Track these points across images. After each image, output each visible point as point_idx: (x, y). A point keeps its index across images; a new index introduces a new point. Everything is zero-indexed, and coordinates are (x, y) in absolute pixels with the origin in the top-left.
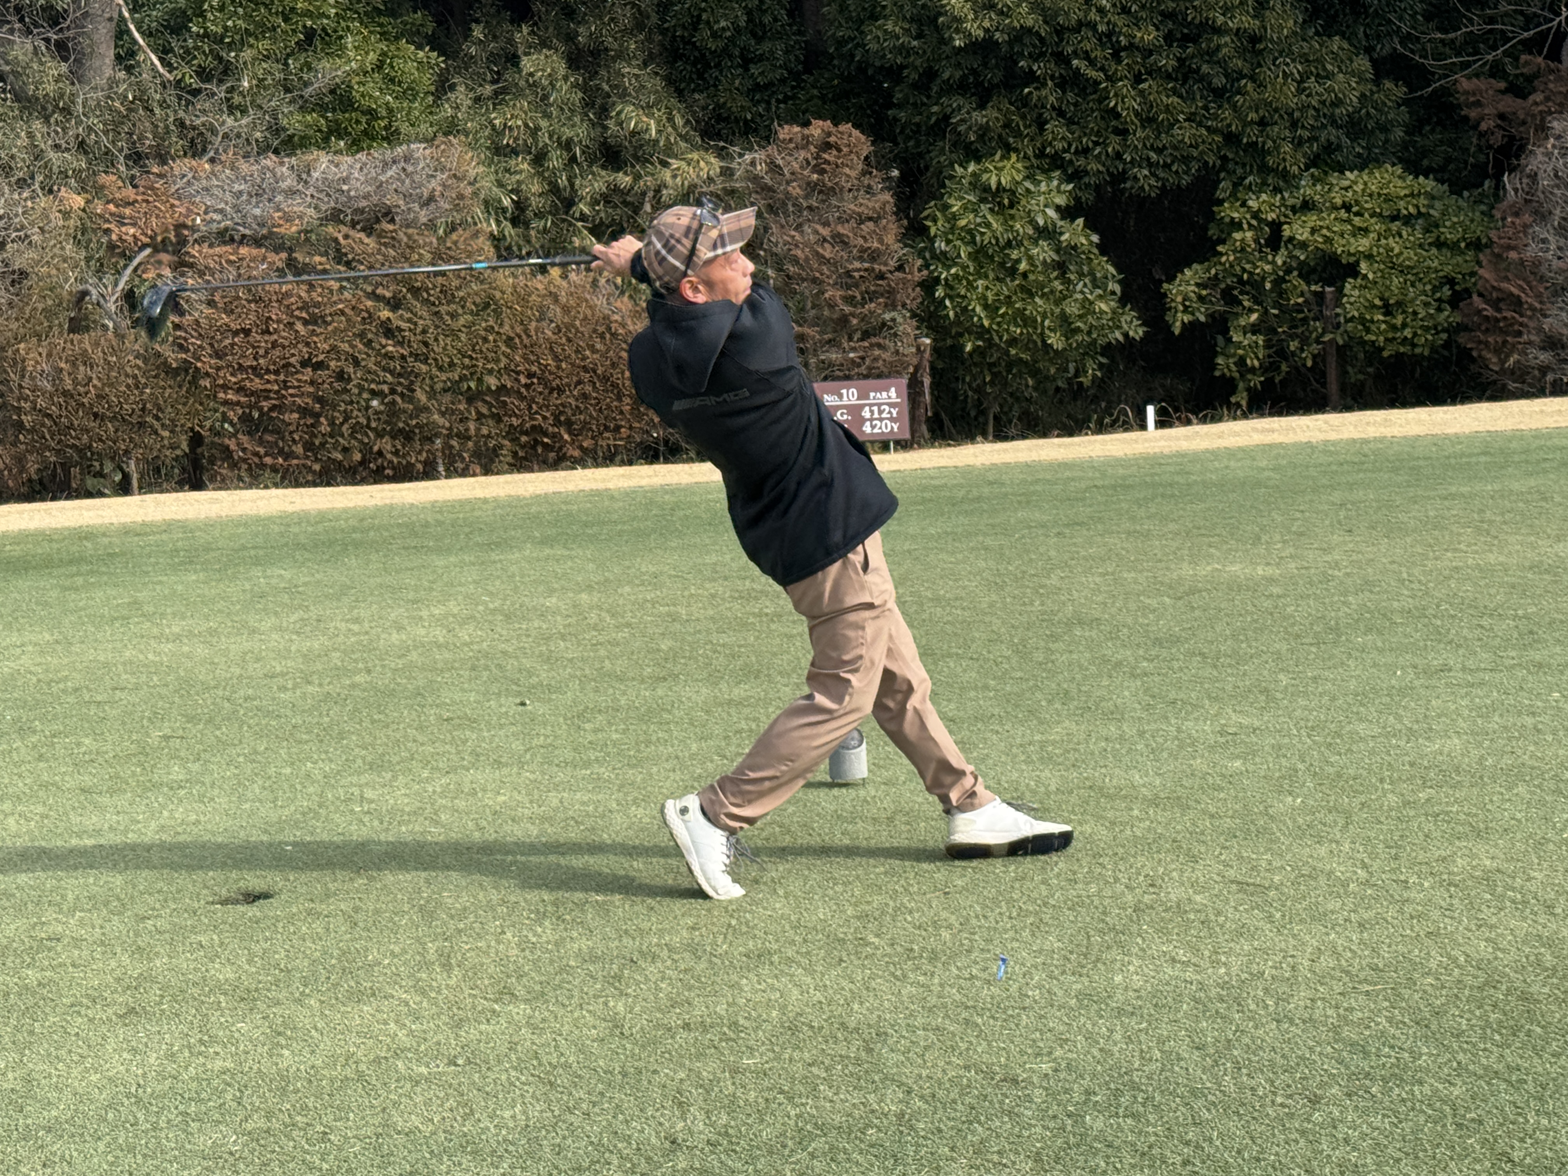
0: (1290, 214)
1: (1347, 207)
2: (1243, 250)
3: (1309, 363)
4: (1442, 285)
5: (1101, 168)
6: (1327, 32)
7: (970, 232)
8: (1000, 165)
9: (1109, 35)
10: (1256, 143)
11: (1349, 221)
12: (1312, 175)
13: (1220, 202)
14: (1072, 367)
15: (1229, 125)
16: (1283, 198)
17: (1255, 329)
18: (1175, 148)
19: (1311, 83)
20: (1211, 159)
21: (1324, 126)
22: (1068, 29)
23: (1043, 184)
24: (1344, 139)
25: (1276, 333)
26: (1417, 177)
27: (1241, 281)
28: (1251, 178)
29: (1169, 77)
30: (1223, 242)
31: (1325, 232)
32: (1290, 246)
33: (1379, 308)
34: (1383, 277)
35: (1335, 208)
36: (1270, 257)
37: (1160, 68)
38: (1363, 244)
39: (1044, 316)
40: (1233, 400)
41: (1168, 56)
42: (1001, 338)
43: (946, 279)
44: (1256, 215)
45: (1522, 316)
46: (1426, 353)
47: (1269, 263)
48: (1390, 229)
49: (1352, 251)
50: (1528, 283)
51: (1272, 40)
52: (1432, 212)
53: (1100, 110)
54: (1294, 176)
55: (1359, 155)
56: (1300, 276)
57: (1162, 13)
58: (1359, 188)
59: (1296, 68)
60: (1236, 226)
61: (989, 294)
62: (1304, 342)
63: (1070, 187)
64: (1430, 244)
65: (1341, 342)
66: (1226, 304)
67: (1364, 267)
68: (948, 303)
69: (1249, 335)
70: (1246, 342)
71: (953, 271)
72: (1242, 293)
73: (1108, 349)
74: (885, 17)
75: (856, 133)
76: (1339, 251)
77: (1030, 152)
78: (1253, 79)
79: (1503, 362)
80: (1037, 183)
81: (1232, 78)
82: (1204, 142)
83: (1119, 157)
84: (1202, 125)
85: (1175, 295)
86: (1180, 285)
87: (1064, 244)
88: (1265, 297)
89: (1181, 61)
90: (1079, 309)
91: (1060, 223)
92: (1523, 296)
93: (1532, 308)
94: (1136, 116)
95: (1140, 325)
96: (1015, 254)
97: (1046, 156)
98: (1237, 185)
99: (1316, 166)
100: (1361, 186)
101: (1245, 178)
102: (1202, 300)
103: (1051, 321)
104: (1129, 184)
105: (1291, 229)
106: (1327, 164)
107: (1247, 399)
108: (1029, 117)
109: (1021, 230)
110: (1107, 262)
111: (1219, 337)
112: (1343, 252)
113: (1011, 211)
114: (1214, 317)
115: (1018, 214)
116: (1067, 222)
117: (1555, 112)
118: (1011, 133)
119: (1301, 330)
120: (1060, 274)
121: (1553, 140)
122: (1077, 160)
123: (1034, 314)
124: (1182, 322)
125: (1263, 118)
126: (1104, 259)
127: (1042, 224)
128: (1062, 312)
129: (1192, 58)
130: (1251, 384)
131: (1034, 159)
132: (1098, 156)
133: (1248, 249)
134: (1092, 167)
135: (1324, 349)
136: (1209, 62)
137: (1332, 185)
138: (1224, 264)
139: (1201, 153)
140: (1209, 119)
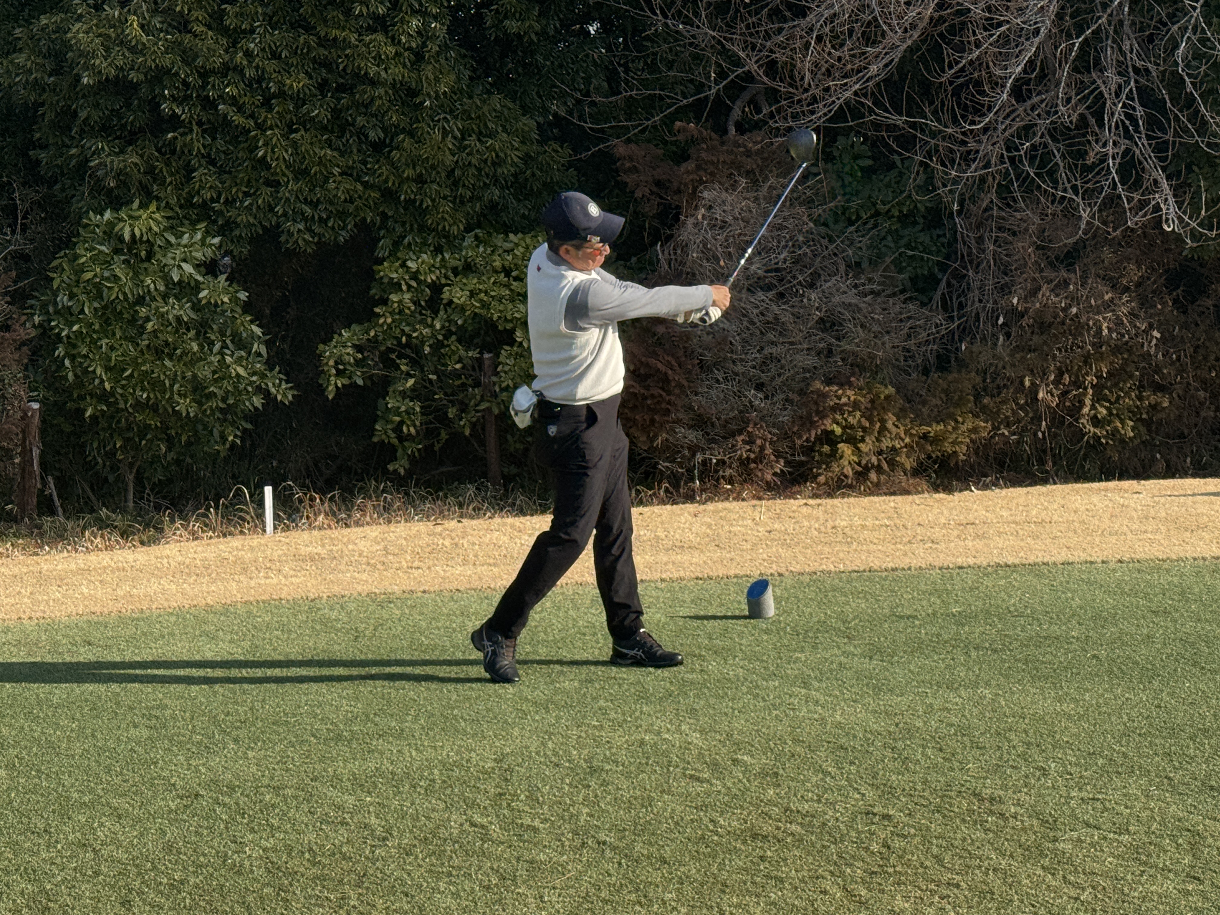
0: (450, 274)
1: (507, 272)
2: (401, 312)
3: (467, 432)
5: (252, 220)
7: (96, 286)
8: (138, 213)
9: (258, 80)
10: (414, 201)
11: (507, 286)
12: (477, 237)
13: (380, 262)
16: (443, 259)
17: (414, 394)
18: (331, 203)
19: (472, 141)
20: (369, 215)
21: (487, 186)
23: (186, 236)
25: (435, 400)
27: (399, 344)
28: (411, 238)
29: (324, 129)
30: (382, 303)
31: (482, 296)
32: (449, 310)
35: (496, 272)
36: (429, 320)
37: (313, 119)
39: (174, 380)
40: (391, 467)
41: (321, 106)
42: (126, 402)
43: (68, 337)
44: (415, 276)
45: (669, 393)
47: (427, 326)
49: (509, 317)
50: (677, 359)
53: (249, 159)
54: (455, 237)
55: (523, 216)
56: (459, 341)
57: (314, 60)
59: (456, 126)
60: (396, 287)
61: (114, 356)
62: (464, 408)
63: (216, 240)
65: (497, 411)
66: (384, 368)
68: (67, 362)
69: (407, 400)
70: (403, 408)
71: (75, 328)
72: (399, 357)
76: (495, 317)
77: (173, 201)
78: (411, 134)
79: (652, 440)
80: (179, 236)
81: (392, 132)
82: (360, 197)
83: (271, 209)
84: (358, 179)
85: (330, 357)
86: (335, 347)
87: (203, 302)
88: (423, 362)
89: (336, 112)
90: (214, 372)
91: (200, 278)
92: (670, 372)
93: (680, 386)
94: (287, 167)
95: (291, 388)
96: (143, 311)
97: (192, 205)
98: (397, 244)
99: (479, 226)
100: (521, 250)
101: (405, 236)
102: (358, 363)
103: (181, 386)
104: (283, 239)
105: (450, 291)
106: (492, 225)
107: (407, 466)
108: (174, 164)
109: (152, 286)
110: (252, 322)
111: (380, 401)
112: (499, 317)
113: (146, 265)
114: (372, 380)
115: (151, 269)
116: (210, 278)
117: (706, 182)
118: (155, 180)
119: (461, 396)
120: (198, 334)
121: (703, 211)
122: (228, 211)
123: (162, 377)
124: (337, 387)
125: (420, 175)
126: (248, 319)
127: (176, 279)
128: (195, 376)
129: (348, 110)
130: (409, 452)
131: (177, 209)
132: (249, 208)
133: (407, 311)
134: (243, 219)
135: (483, 417)
136: (365, 114)
137: (495, 248)
138: (382, 325)
139: (357, 208)
140: (366, 174)
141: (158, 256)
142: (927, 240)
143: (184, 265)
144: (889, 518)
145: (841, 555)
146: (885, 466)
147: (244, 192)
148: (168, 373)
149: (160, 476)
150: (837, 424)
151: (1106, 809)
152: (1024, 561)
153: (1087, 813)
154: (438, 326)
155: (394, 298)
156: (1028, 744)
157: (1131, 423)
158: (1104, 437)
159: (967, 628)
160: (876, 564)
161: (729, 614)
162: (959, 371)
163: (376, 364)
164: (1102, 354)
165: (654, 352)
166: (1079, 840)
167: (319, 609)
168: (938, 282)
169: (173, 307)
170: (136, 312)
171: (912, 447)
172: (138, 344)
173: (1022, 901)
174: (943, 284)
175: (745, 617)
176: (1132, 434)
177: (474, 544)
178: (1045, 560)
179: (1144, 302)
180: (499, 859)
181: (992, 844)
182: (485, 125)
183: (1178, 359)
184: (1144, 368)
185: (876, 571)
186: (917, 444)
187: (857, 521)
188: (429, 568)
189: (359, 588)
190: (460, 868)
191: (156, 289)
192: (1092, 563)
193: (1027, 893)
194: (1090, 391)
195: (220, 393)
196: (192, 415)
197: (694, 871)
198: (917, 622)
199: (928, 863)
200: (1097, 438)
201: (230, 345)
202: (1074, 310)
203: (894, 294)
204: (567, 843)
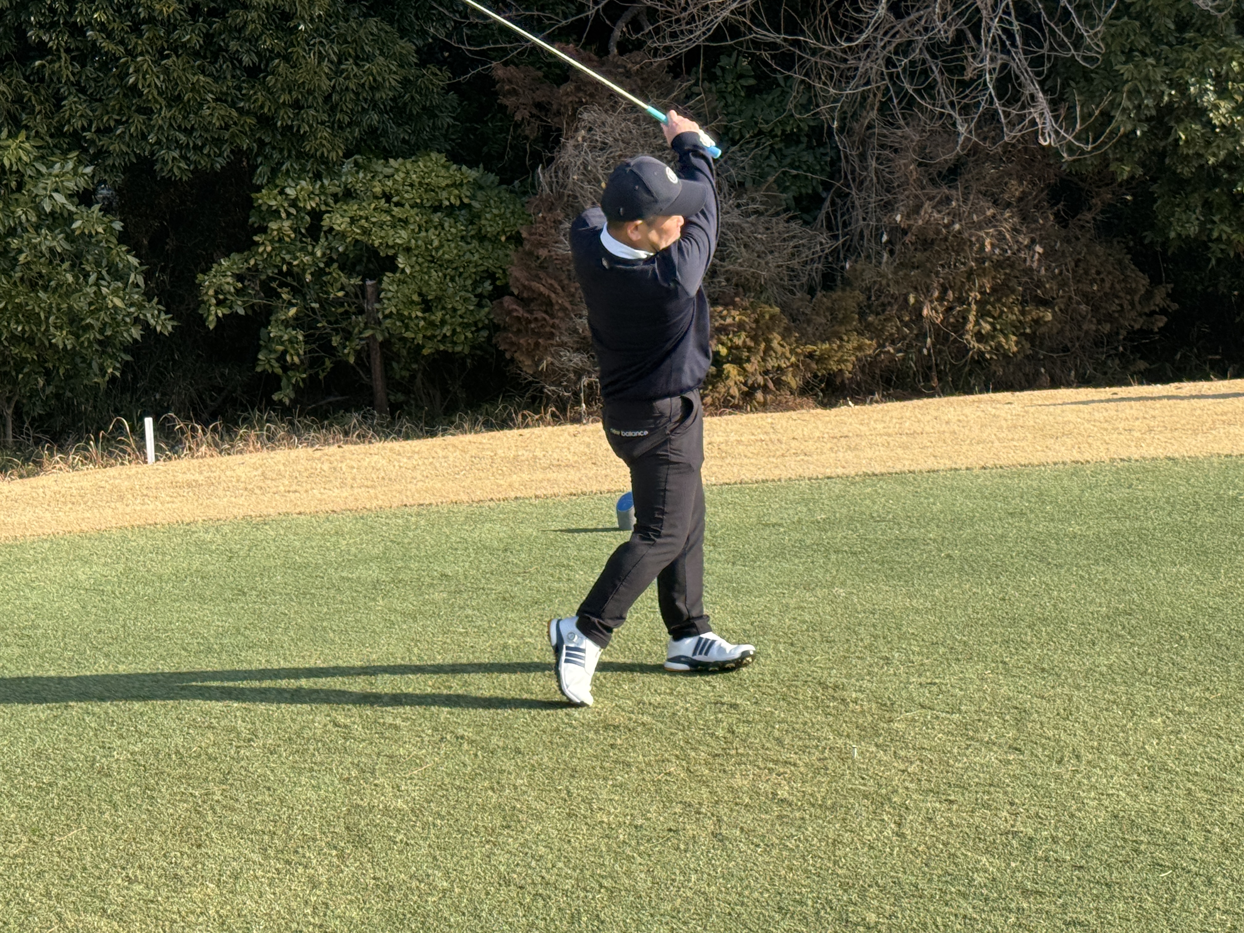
0: (331, 201)
1: (388, 198)
2: (281, 240)
3: (352, 360)
4: (482, 280)
5: (125, 149)
6: (367, 12)
10: (292, 127)
11: (388, 212)
12: (356, 163)
13: (259, 189)
15: (262, 107)
16: (322, 186)
17: (297, 322)
18: (207, 130)
19: (348, 65)
20: (245, 143)
21: (366, 111)
23: (58, 166)
25: (318, 328)
26: (460, 166)
27: (280, 272)
28: (289, 164)
29: (196, 54)
30: (262, 231)
31: (363, 222)
32: (330, 237)
33: (418, 304)
34: (421, 271)
35: (376, 198)
36: (310, 248)
37: (184, 45)
38: (402, 236)
40: (275, 397)
41: (193, 31)
44: (294, 203)
45: (552, 316)
46: (468, 351)
47: (308, 253)
48: (431, 221)
49: (390, 243)
50: (560, 282)
52: (474, 203)
53: (121, 86)
54: (334, 163)
55: (404, 141)
56: (342, 268)
58: (399, 177)
59: (332, 50)
60: (275, 214)
62: (348, 336)
63: (89, 170)
64: (472, 237)
65: (382, 339)
66: (265, 297)
67: (401, 261)
69: (290, 329)
70: (286, 337)
72: (281, 285)
76: (376, 243)
77: (43, 130)
78: (286, 58)
79: (537, 364)
80: (50, 166)
81: (266, 57)
82: (235, 123)
83: (144, 137)
84: (233, 105)
85: (209, 287)
86: (215, 276)
87: (77, 233)
88: (305, 290)
89: (208, 37)
90: (91, 304)
91: (73, 209)
92: (553, 295)
93: (563, 309)
94: (160, 94)
95: (170, 319)
96: (15, 243)
97: (64, 135)
98: (274, 172)
99: (359, 152)
100: (402, 175)
101: (283, 163)
102: (239, 292)
103: (57, 318)
104: (157, 167)
105: (330, 218)
106: (372, 150)
107: (292, 396)
108: (43, 92)
109: (23, 217)
110: (128, 252)
111: (263, 331)
112: (381, 244)
113: (16, 196)
114: (254, 310)
115: (22, 199)
116: (83, 208)
117: (586, 103)
118: (23, 109)
119: (344, 324)
120: (73, 266)
121: (583, 132)
122: (100, 140)
123: (37, 310)
124: (217, 316)
125: (297, 101)
126: (124, 249)
127: (48, 210)
128: (70, 307)
129: (220, 34)
130: (294, 381)
131: (48, 138)
132: (121, 136)
133: (287, 239)
134: (115, 147)
135: (367, 344)
136: (238, 39)
137: (375, 174)
138: (262, 254)
139: (233, 135)
140: (242, 100)
141: (27, 187)
142: (811, 159)
143: (55, 195)
144: (766, 433)
145: (715, 469)
146: (771, 385)
147: (116, 120)
148: (43, 305)
149: (39, 411)
150: (723, 344)
151: (941, 692)
152: (891, 470)
153: (925, 696)
154: (319, 254)
155: (273, 225)
156: (876, 637)
157: (1014, 338)
158: (989, 352)
159: (829, 534)
160: (746, 476)
161: (600, 527)
162: (843, 290)
163: (257, 293)
164: (985, 269)
165: (537, 276)
166: (913, 720)
167: (194, 532)
168: (823, 200)
169: (45, 238)
170: (8, 244)
171: (798, 366)
172: (11, 277)
173: (853, 775)
174: (827, 203)
175: (615, 529)
176: (1015, 349)
177: (353, 468)
178: (912, 469)
179: (1025, 218)
180: (360, 754)
181: (831, 726)
182: (362, 48)
183: (1061, 273)
184: (1026, 282)
185: (746, 483)
186: (803, 362)
187: (733, 437)
188: (307, 491)
189: (235, 511)
190: (322, 763)
191: (28, 220)
192: (956, 469)
193: (859, 769)
194: (974, 307)
195: (97, 325)
196: (69, 347)
197: (546, 759)
198: (782, 530)
199: (768, 745)
200: (981, 353)
201: (107, 277)
202: (957, 227)
203: (777, 214)
204: (426, 739)
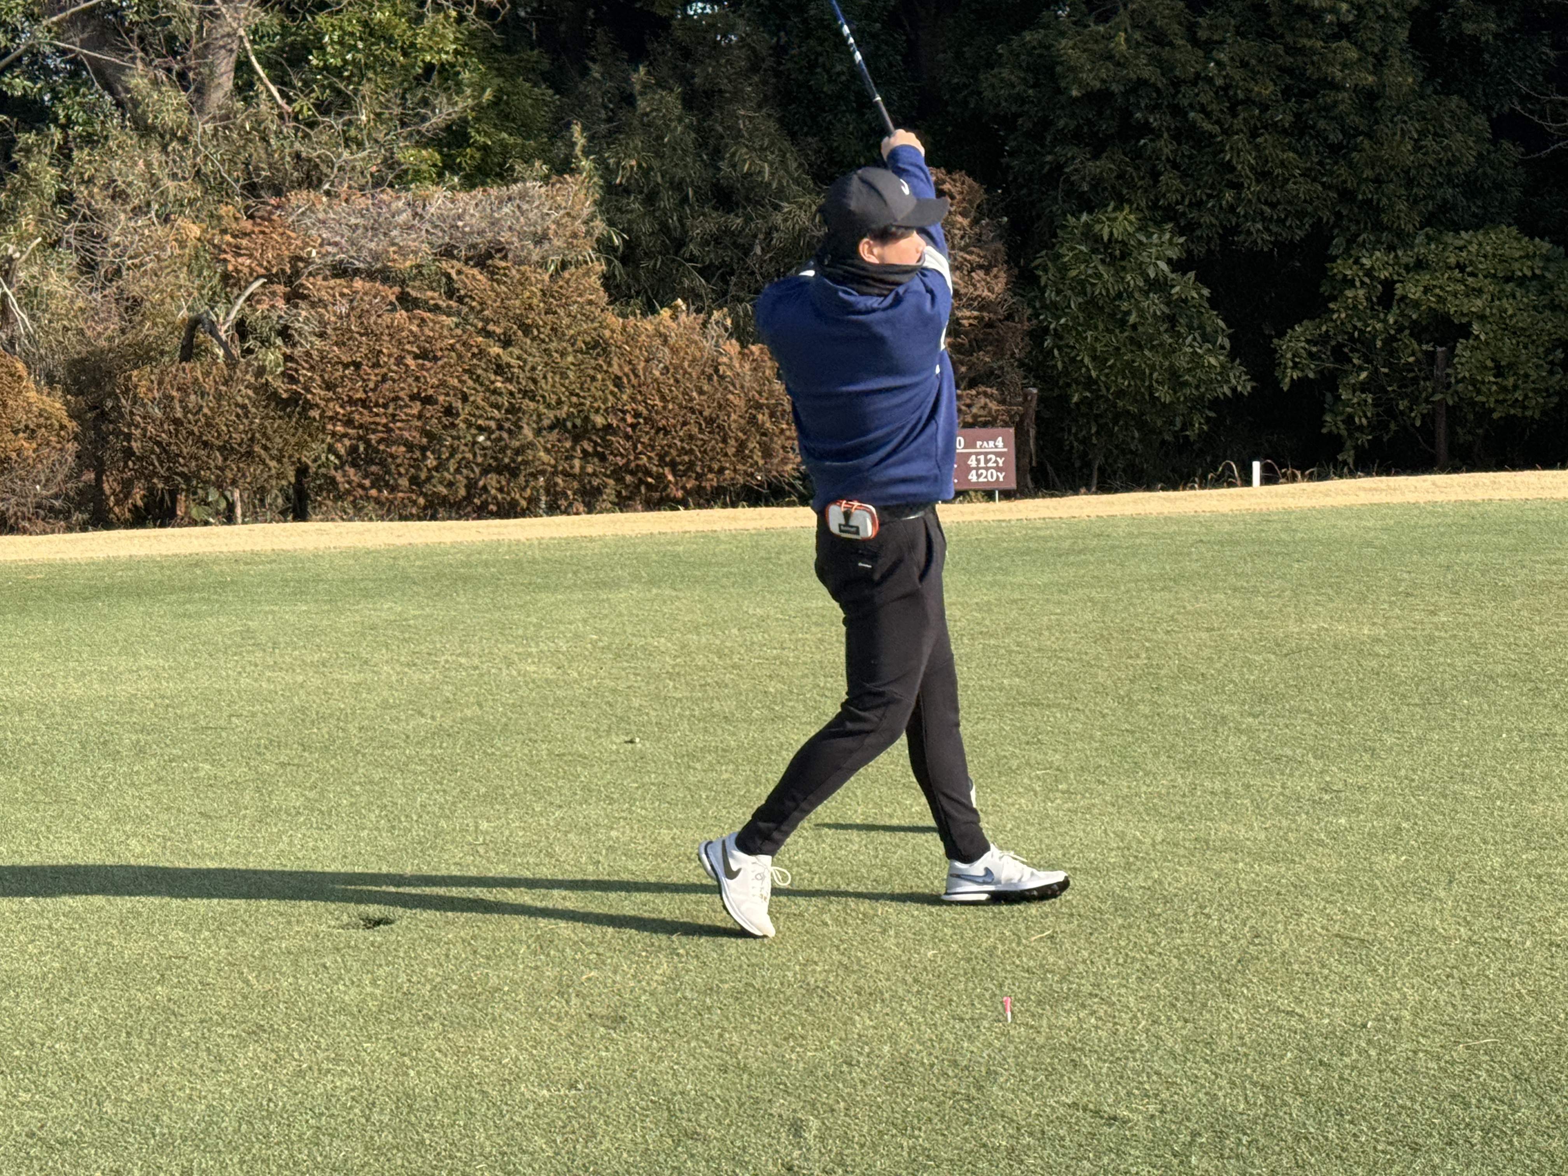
0: (1402, 271)
1: (1461, 267)
2: (1355, 307)
3: (1418, 423)
4: (1555, 348)
5: (1214, 221)
6: (1446, 91)
7: (1082, 283)
8: (1113, 215)
9: (1226, 88)
10: (1371, 200)
11: (1462, 281)
12: (1427, 235)
13: (1334, 259)
14: (1178, 421)
15: (1345, 182)
16: (1396, 256)
17: (1364, 387)
18: (1290, 203)
19: (1428, 142)
20: (1326, 215)
21: (1440, 185)
22: (1184, 82)
23: (1156, 236)
24: (1460, 196)
25: (1387, 392)
26: (1532, 238)
27: (1352, 339)
28: (1364, 236)
29: (1285, 132)
30: (1334, 299)
31: (1437, 291)
32: (1402, 305)
33: (1491, 369)
34: (1495, 338)
35: (1450, 268)
36: (1382, 316)
37: (1276, 123)
38: (1478, 304)
39: (1153, 368)
40: (1340, 458)
41: (1285, 111)
42: (1108, 390)
43: (1055, 330)
44: (1369, 273)
46: (1537, 416)
47: (1379, 321)
48: (1503, 290)
49: (1465, 311)
51: (1390, 98)
52: (1548, 275)
53: (1214, 163)
54: (1408, 235)
55: (1475, 215)
56: (1411, 335)
57: (1280, 68)
58: (1473, 248)
59: (1413, 128)
60: (1349, 283)
61: (1099, 346)
63: (1182, 240)
64: (1544, 306)
65: (1450, 403)
66: (1336, 361)
67: (1476, 328)
68: (1056, 352)
69: (1358, 393)
70: (1355, 400)
71: (1063, 321)
72: (1353, 350)
73: (1215, 403)
74: (1001, 65)
75: (969, 180)
76: (1452, 312)
77: (1143, 204)
78: (1369, 136)
80: (1149, 236)
81: (1351, 133)
82: (1318, 197)
83: (1233, 210)
84: (1317, 180)
85: (1286, 351)
86: (1290, 341)
87: (1175, 297)
88: (1374, 356)
89: (1298, 116)
90: (1188, 362)
91: (1172, 275)
94: (1251, 170)
95: (1250, 380)
97: (1159, 208)
98: (1351, 241)
99: (1431, 225)
101: (1359, 235)
102: (1312, 356)
103: (1160, 374)
104: (1242, 238)
105: (1404, 288)
106: (1442, 223)
107: (1353, 458)
108: (1143, 169)
109: (1132, 282)
110: (1218, 316)
111: (1328, 394)
112: (1456, 312)
113: (1123, 263)
114: (1323, 373)
115: (1128, 265)
116: (1181, 274)
118: (1126, 184)
119: (1413, 388)
120: (1168, 328)
122: (1192, 213)
123: (1142, 366)
124: (1292, 378)
125: (1379, 176)
126: (1214, 313)
127: (1153, 276)
129: (1310, 114)
130: (1359, 443)
131: (1147, 211)
132: (1212, 209)
133: (1360, 307)
134: (1205, 220)
135: (1435, 408)
136: (1327, 118)
137: (1446, 244)
138: (1335, 321)
139: (1316, 209)
140: (1325, 175)
143: (1158, 263)
147: (1208, 194)
154: (1391, 321)
163: (1329, 357)
170: (1118, 306)
172: (1119, 336)
182: (1441, 125)
191: (1135, 285)
195: (1193, 381)
196: (1168, 401)
201: (1199, 338)
